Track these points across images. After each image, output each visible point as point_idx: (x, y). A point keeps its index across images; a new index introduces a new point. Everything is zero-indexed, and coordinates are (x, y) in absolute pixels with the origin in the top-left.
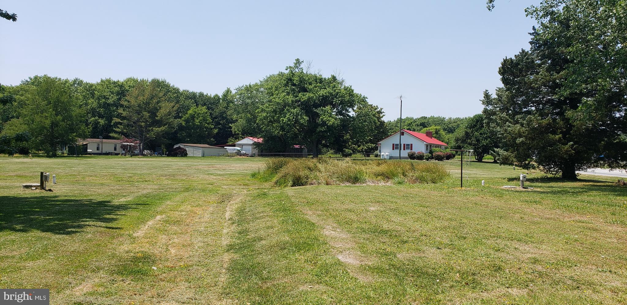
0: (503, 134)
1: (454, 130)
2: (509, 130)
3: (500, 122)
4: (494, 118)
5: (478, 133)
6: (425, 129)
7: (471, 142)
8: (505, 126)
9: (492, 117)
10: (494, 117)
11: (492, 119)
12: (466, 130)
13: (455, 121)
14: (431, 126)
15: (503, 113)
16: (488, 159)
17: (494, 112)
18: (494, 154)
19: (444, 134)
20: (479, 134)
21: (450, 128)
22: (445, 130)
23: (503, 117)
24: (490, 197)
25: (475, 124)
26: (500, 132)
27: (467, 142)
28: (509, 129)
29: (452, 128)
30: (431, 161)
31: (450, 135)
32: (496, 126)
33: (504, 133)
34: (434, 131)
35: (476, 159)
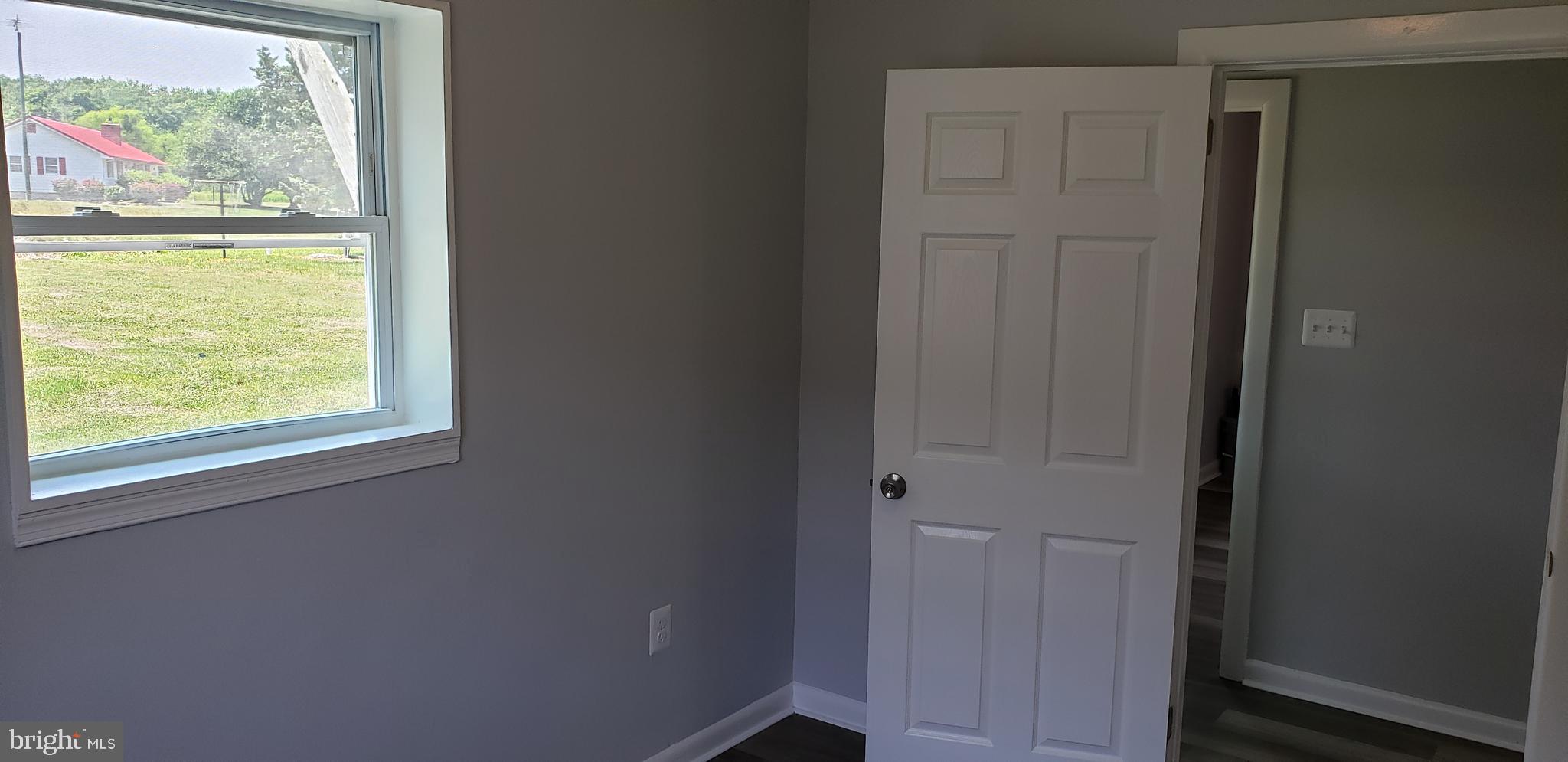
0: (305, 147)
1: (180, 123)
2: (319, 139)
3: (298, 120)
4: (286, 112)
5: (248, 135)
6: (92, 113)
7: (232, 158)
8: (309, 131)
9: (279, 109)
10: (284, 110)
11: (279, 114)
12: (215, 126)
13: (178, 97)
14: (108, 107)
15: (305, 103)
16: (276, 201)
17: (284, 98)
18: (289, 189)
19: (150, 131)
20: (250, 138)
21: (167, 114)
22: (151, 119)
23: (304, 111)
24: (283, 270)
25: (239, 112)
26: (299, 142)
27: (221, 157)
28: (317, 137)
29: (173, 116)
30: (125, 205)
31: (169, 134)
32: (291, 129)
33: (308, 146)
34: (118, 121)
35: (246, 201)
